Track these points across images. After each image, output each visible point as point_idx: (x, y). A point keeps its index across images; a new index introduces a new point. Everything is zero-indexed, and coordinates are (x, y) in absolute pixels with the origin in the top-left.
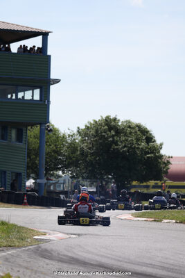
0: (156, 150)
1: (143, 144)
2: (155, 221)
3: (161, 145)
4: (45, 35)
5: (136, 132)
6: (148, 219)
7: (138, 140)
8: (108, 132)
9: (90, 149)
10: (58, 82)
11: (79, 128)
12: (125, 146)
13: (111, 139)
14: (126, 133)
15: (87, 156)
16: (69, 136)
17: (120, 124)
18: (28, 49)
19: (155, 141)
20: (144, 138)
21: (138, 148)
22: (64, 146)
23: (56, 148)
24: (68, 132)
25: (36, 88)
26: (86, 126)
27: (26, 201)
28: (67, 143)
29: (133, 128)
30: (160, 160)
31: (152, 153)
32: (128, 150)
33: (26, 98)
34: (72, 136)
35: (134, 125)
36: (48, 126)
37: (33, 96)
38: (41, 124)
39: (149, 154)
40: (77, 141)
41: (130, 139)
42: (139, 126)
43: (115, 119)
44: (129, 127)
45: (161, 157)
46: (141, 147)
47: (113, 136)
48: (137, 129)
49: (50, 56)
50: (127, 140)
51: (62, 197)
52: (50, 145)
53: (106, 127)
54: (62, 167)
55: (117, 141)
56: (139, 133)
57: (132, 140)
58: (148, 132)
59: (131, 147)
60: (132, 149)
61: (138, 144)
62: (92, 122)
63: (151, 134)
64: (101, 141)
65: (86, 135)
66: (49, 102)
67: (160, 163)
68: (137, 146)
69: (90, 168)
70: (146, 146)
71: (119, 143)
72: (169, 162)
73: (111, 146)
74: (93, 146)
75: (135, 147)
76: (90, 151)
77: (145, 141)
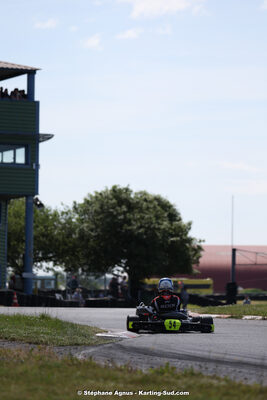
0: (182, 231)
1: (166, 224)
2: (232, 317)
3: (190, 224)
4: (31, 73)
5: (155, 207)
6: (222, 316)
7: (157, 217)
8: (118, 208)
9: (92, 230)
10: (49, 138)
11: (75, 203)
12: (141, 227)
13: (122, 217)
14: (141, 208)
15: (88, 240)
16: (63, 213)
17: (132, 196)
18: (9, 93)
19: (180, 219)
20: (166, 215)
21: (159, 229)
22: (56, 227)
23: (46, 230)
24: (61, 209)
25: (20, 146)
26: (85, 199)
27: (16, 301)
28: (60, 223)
29: (151, 202)
30: (188, 245)
31: (177, 235)
32: (146, 231)
33: (5, 161)
34: (67, 213)
35: (151, 198)
36: (37, 199)
37: (15, 158)
38: (27, 196)
39: (173, 236)
40: (74, 220)
41: (147, 216)
42: (158, 199)
43: (127, 190)
44: (145, 200)
45: (190, 240)
46: (162, 227)
47: (124, 213)
48: (156, 203)
49: (38, 103)
50: (143, 218)
51: (58, 296)
52: (37, 227)
53: (114, 201)
54: (54, 257)
55: (130, 220)
56: (159, 208)
57: (150, 218)
58: (170, 207)
59: (149, 227)
60: (151, 231)
61: (159, 224)
62: (94, 195)
63: (174, 210)
64: (108, 220)
65: (85, 212)
66: (38, 166)
67: (188, 249)
68: (157, 226)
69: (93, 257)
70: (169, 226)
71: (133, 222)
72: (200, 248)
73: (121, 227)
74: (97, 227)
75: (154, 228)
76: (93, 234)
77: (167, 219)
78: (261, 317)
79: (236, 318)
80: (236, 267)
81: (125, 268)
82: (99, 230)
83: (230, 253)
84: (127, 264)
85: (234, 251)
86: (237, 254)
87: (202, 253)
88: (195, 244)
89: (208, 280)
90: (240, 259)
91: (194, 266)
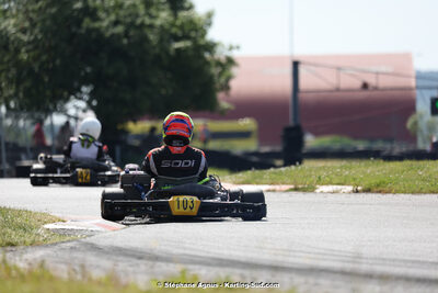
0: (194, 30)
1: (164, 16)
2: (296, 189)
3: (210, 15)
6: (277, 187)
7: (148, 3)
9: (24, 31)
12: (116, 23)
13: (79, 5)
15: (17, 51)
19: (191, 7)
21: (151, 26)
30: (207, 55)
31: (186, 37)
32: (126, 34)
39: (177, 39)
45: (211, 47)
46: (158, 22)
50: (120, 6)
57: (134, 6)
59: (132, 25)
60: (136, 29)
61: (151, 17)
64: (54, 10)
67: (207, 63)
68: (148, 21)
69: (28, 84)
70: (171, 19)
71: (102, 15)
72: (230, 61)
73: (79, 23)
74: (33, 25)
75: (142, 25)
76: (25, 38)
77: (167, 6)
78: (350, 188)
79: (304, 190)
80: (301, 96)
81: (89, 103)
82: (36, 31)
83: (288, 70)
84: (93, 95)
85: (296, 65)
86: (302, 71)
87: (234, 71)
88: (221, 54)
89: (247, 123)
90: (308, 81)
91: (220, 96)
